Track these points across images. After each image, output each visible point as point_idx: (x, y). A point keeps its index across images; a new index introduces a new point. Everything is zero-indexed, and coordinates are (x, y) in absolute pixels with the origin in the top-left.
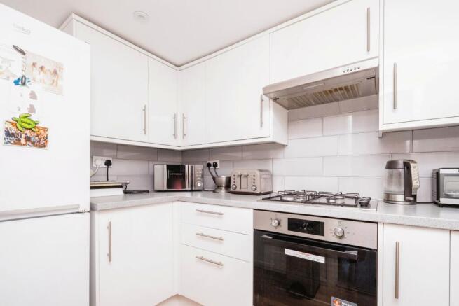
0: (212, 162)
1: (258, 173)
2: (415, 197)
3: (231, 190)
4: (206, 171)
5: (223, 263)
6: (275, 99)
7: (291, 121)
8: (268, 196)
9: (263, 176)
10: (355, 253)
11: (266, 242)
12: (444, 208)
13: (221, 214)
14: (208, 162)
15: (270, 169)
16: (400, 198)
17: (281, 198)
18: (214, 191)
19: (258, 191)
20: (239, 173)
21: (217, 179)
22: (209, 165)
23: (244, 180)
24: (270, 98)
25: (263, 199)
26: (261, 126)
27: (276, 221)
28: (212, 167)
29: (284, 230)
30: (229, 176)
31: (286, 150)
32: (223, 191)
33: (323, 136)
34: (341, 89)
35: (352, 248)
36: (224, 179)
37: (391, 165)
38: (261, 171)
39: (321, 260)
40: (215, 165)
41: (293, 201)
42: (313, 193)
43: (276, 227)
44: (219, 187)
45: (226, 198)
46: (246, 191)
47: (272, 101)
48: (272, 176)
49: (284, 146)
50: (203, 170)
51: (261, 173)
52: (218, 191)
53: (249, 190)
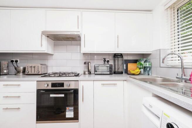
0: (14, 60)
1: (40, 65)
2: (90, 72)
3: (26, 73)
4: (11, 64)
5: (20, 108)
6: (48, 37)
7: (55, 45)
8: (44, 75)
9: (42, 67)
10: (72, 91)
11: (43, 94)
12: (96, 75)
13: (20, 85)
14: (12, 60)
15: (46, 64)
16: (87, 73)
17: (49, 75)
18: (15, 75)
19: (40, 73)
20: (31, 66)
21: (18, 69)
22: (12, 61)
23: (33, 69)
24: (45, 36)
25: (41, 77)
26: (41, 46)
27: (47, 85)
28: (14, 62)
29: (50, 87)
30: (25, 67)
31: (53, 56)
32: (21, 74)
33: (67, 52)
34: (71, 38)
35: (72, 89)
36: (22, 68)
37: (85, 63)
38: (41, 64)
39: (63, 95)
40: (16, 61)
41: (55, 76)
42: (62, 73)
43: (46, 87)
44: (19, 72)
45: (23, 77)
46: (34, 73)
47: (46, 37)
48: (47, 67)
49: (52, 55)
50: (8, 64)
51: (42, 65)
52: (18, 74)
53: (36, 73)
